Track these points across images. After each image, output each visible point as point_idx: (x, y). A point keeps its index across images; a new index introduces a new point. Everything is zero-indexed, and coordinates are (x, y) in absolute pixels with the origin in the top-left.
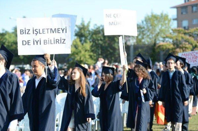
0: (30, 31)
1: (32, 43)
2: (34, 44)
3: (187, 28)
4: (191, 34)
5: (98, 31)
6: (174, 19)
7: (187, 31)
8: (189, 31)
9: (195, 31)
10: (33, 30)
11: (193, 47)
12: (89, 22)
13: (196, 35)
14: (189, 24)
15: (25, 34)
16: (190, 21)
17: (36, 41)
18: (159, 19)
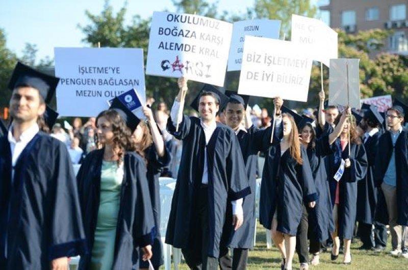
0: (261, 58)
1: (260, 76)
2: (263, 79)
3: (352, 29)
4: (362, 44)
5: (142, 32)
6: (323, 8)
7: (352, 37)
8: (358, 37)
9: (372, 37)
10: (266, 57)
11: (366, 74)
12: (123, 10)
13: (374, 47)
14: (357, 21)
15: (254, 61)
16: (361, 14)
17: (266, 74)
18: (288, 7)
